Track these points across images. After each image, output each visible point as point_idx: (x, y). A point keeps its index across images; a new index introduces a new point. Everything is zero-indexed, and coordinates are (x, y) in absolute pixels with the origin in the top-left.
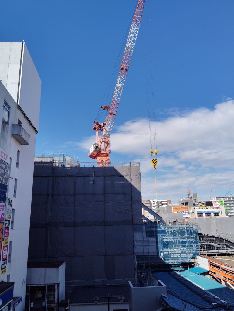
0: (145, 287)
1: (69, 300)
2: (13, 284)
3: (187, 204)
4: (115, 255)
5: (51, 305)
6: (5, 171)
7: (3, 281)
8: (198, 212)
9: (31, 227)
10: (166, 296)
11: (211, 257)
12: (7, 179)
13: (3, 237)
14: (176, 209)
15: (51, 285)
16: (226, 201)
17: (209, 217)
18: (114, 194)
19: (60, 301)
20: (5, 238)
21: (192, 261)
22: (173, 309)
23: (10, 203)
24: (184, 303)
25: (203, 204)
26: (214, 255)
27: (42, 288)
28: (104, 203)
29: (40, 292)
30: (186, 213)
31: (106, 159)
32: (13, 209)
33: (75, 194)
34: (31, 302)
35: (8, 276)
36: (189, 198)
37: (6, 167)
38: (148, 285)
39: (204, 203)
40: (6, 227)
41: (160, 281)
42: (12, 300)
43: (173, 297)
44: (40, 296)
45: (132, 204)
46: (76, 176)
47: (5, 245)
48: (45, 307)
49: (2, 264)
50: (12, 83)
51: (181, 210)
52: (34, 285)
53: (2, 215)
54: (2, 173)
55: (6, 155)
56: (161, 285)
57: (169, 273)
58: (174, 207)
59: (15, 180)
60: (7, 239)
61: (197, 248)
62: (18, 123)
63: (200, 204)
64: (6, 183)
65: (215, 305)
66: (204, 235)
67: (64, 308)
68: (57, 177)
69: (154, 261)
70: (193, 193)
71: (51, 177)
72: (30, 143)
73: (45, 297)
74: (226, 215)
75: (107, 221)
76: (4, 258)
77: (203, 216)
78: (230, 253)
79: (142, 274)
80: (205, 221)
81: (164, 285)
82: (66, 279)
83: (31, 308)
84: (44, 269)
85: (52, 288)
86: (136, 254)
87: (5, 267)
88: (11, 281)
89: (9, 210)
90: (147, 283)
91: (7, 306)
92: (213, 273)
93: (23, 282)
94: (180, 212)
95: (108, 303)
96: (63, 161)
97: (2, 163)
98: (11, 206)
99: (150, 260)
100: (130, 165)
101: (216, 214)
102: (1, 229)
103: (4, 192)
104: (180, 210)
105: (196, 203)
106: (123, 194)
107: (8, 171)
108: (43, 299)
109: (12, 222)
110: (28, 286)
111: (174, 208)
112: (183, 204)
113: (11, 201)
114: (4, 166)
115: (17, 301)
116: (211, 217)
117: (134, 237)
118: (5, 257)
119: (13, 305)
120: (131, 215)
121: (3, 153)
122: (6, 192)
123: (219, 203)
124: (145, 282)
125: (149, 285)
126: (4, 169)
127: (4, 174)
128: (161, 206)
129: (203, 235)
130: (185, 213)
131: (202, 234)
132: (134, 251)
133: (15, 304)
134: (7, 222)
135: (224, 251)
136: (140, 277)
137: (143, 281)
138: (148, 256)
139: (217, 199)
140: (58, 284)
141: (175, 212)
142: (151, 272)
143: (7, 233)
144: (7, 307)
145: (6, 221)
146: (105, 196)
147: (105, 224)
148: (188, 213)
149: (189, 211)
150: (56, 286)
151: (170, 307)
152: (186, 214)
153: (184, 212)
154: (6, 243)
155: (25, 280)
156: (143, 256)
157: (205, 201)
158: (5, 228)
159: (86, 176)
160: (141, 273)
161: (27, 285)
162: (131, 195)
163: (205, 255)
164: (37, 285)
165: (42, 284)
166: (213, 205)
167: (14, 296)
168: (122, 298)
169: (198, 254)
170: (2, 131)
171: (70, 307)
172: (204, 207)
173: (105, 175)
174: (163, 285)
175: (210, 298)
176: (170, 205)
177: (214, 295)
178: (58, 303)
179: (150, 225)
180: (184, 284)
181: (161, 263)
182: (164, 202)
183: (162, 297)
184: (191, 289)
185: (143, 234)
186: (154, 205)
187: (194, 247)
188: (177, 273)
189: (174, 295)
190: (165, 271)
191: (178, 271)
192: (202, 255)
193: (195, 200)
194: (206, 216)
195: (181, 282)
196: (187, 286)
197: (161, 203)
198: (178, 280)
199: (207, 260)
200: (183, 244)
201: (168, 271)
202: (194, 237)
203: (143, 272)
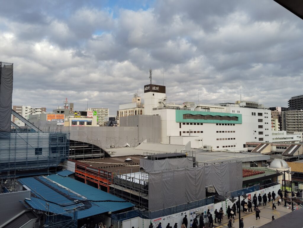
0: (8, 193)
3: (62, 112)
8: (72, 120)
10: (30, 199)
11: (78, 161)
14: (50, 117)
16: (100, 112)
17: (82, 125)
21: (60, 165)
22: (36, 211)
24: (48, 203)
26: (81, 159)
30: (61, 122)
36: (65, 107)
39: (79, 113)
41: (25, 186)
43: (37, 199)
51: (56, 118)
56: (26, 189)
57: (35, 178)
58: (49, 115)
61: (66, 154)
63: (76, 113)
65: (77, 201)
69: (20, 167)
70: (70, 103)
74: (98, 124)
77: (76, 124)
78: (96, 157)
79: (5, 181)
80: (78, 129)
81: (29, 189)
90: (10, 188)
92: (78, 175)
94: (54, 120)
99: (16, 167)
101: (89, 123)
104: (54, 118)
105: (72, 112)
111: (48, 116)
112: (58, 112)
116: (84, 125)
123: (92, 114)
124: (8, 189)
125: (12, 190)
128: (35, 113)
130: (59, 122)
135: (90, 155)
136: (3, 183)
137: (6, 188)
138: (14, 163)
139: (92, 110)
141: (49, 120)
142: (16, 178)
148: (62, 122)
149: (64, 119)
151: (34, 209)
152: (60, 122)
153: (59, 120)
156: (8, 163)
157: (80, 111)
163: (74, 159)
166: (88, 115)
169: (67, 159)
172: (79, 117)
175: (72, 196)
176: (45, 113)
177: (76, 193)
179: (19, 132)
180: (50, 187)
181: (28, 169)
182: (38, 109)
183: (25, 201)
184: (56, 190)
185: (10, 141)
186: (26, 112)
187: (64, 152)
188: (44, 177)
189: (39, 198)
190: (32, 176)
191: (45, 175)
192: (70, 160)
193: (71, 110)
194: (80, 124)
195: (47, 185)
196: (52, 188)
197: (34, 110)
198: (44, 183)
199: (74, 164)
200: (53, 150)
201: (35, 176)
202: (66, 143)
203: (7, 179)
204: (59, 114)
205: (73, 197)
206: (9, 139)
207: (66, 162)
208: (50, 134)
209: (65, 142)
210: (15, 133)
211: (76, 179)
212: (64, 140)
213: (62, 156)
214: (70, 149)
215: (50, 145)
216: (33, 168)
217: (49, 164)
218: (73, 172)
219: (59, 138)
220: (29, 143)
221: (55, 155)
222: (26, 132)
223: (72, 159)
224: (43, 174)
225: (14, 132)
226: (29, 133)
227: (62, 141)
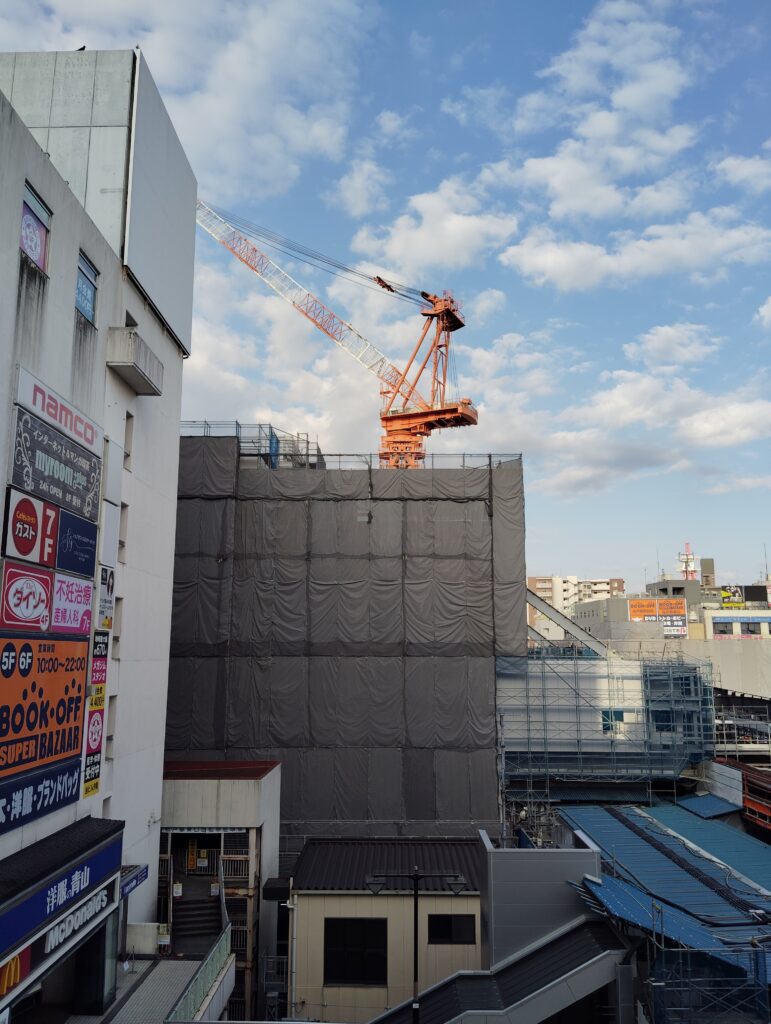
0: (532, 850)
1: (292, 879)
2: (121, 825)
3: (678, 591)
4: (435, 748)
5: (236, 891)
6: (88, 481)
7: (89, 817)
8: (714, 618)
9: (173, 655)
10: (599, 881)
11: (751, 765)
12: (95, 506)
13: (89, 683)
14: (639, 608)
15: (237, 831)
17: (753, 636)
18: (434, 556)
19: (264, 880)
20: (95, 687)
21: (687, 774)
22: (620, 924)
23: (108, 579)
24: (658, 905)
25: (734, 594)
26: (762, 759)
27: (208, 841)
28: (403, 584)
29: (204, 852)
30: (676, 623)
31: (409, 442)
32: (118, 600)
33: (308, 557)
34: (175, 882)
35: (106, 801)
36: (685, 572)
37: (93, 469)
38: (540, 844)
39: (737, 591)
40: (97, 652)
41: (580, 833)
42: (118, 874)
43: (621, 884)
44: (204, 863)
45: (493, 589)
46: (313, 499)
47: (95, 708)
48: (218, 898)
49: (87, 767)
50: (103, 191)
51: (657, 611)
52: (186, 831)
53: (85, 618)
54: (81, 487)
55: (91, 428)
56: (584, 846)
57: (610, 811)
58: (634, 603)
59: (120, 508)
60: (99, 691)
61: (706, 737)
62: (127, 325)
63: (724, 594)
64: (94, 516)
65: (759, 915)
66: (734, 694)
67: (276, 903)
68: (252, 499)
69: (560, 770)
70: (700, 558)
71: (234, 502)
72: (164, 389)
73: (218, 868)
75: (411, 643)
76: (94, 746)
77: (731, 632)
79: (522, 810)
81: (594, 847)
82: (282, 816)
83: (174, 897)
84: (215, 781)
85: (239, 840)
86: (503, 747)
87: (97, 776)
88: (114, 816)
89: (105, 601)
90: (537, 836)
91: (104, 889)
92: (757, 817)
93: (149, 822)
94: (654, 619)
95: (413, 893)
96: (270, 447)
97: (79, 455)
98: (110, 589)
99: (551, 767)
100: (490, 464)
102: (84, 659)
103: (88, 544)
104: (652, 611)
105: (709, 589)
106: (466, 557)
107: (98, 480)
108: (211, 872)
109: (116, 639)
110: (167, 834)
111: (632, 606)
112: (665, 591)
113: (112, 573)
114: (85, 464)
115: (133, 875)
116: (758, 636)
117: (499, 694)
118: (97, 743)
119: (123, 888)
120: (491, 624)
121: (81, 421)
122: (94, 547)
124: (531, 835)
125: (543, 842)
126: (87, 475)
127: (87, 489)
128: (590, 596)
129: (730, 693)
130: (669, 623)
131: (726, 691)
132: (497, 739)
133: (127, 884)
134: (99, 639)
136: (517, 817)
137: (524, 832)
138: (543, 753)
140: (259, 830)
141: (637, 619)
142: (552, 804)
143: (99, 671)
144: (105, 892)
145: (98, 633)
146: (404, 563)
147: (405, 649)
148: (681, 623)
149: (684, 616)
150: (253, 835)
151: (612, 916)
152: (672, 626)
153: (669, 618)
154: (98, 702)
155: (158, 816)
156: (527, 753)
157: (740, 584)
158: (94, 656)
159: (345, 499)
160: (520, 806)
161: (164, 831)
162: (492, 560)
163: (734, 757)
164: (192, 832)
165: (210, 828)
167: (124, 863)
168: (456, 880)
169: (710, 756)
170: (78, 352)
171: (296, 902)
172: (737, 605)
173: (406, 496)
174: (587, 847)
175: (741, 893)
176: (620, 594)
177: (755, 885)
178: (257, 887)
179: (552, 658)
180: (659, 847)
181: (585, 777)
182: (600, 583)
183: (585, 882)
184: (681, 863)
185: (527, 684)
186: (566, 595)
187: (696, 732)
188: (638, 811)
189: (625, 880)
190: (599, 803)
191: (639, 804)
192: (722, 759)
193: (707, 581)
194: (743, 632)
195: (649, 840)
196: (669, 854)
197: (589, 587)
198: (639, 832)
199: (737, 774)
200: (660, 719)
201: (608, 802)
202: (699, 698)
203: (526, 804)
204: (665, 597)
205: (744, 897)
206: (523, 676)
207: (707, 768)
208: (645, 667)
209: (696, 695)
210: (540, 662)
211: (748, 832)
212: (692, 687)
213: (691, 743)
214: (718, 722)
215: (647, 701)
216: (601, 777)
217: (651, 769)
218: (736, 806)
219: (675, 679)
220: (581, 693)
221: (666, 737)
222: (571, 659)
223: (729, 756)
224: (633, 799)
225: (538, 658)
226: (580, 662)
227: (688, 692)
